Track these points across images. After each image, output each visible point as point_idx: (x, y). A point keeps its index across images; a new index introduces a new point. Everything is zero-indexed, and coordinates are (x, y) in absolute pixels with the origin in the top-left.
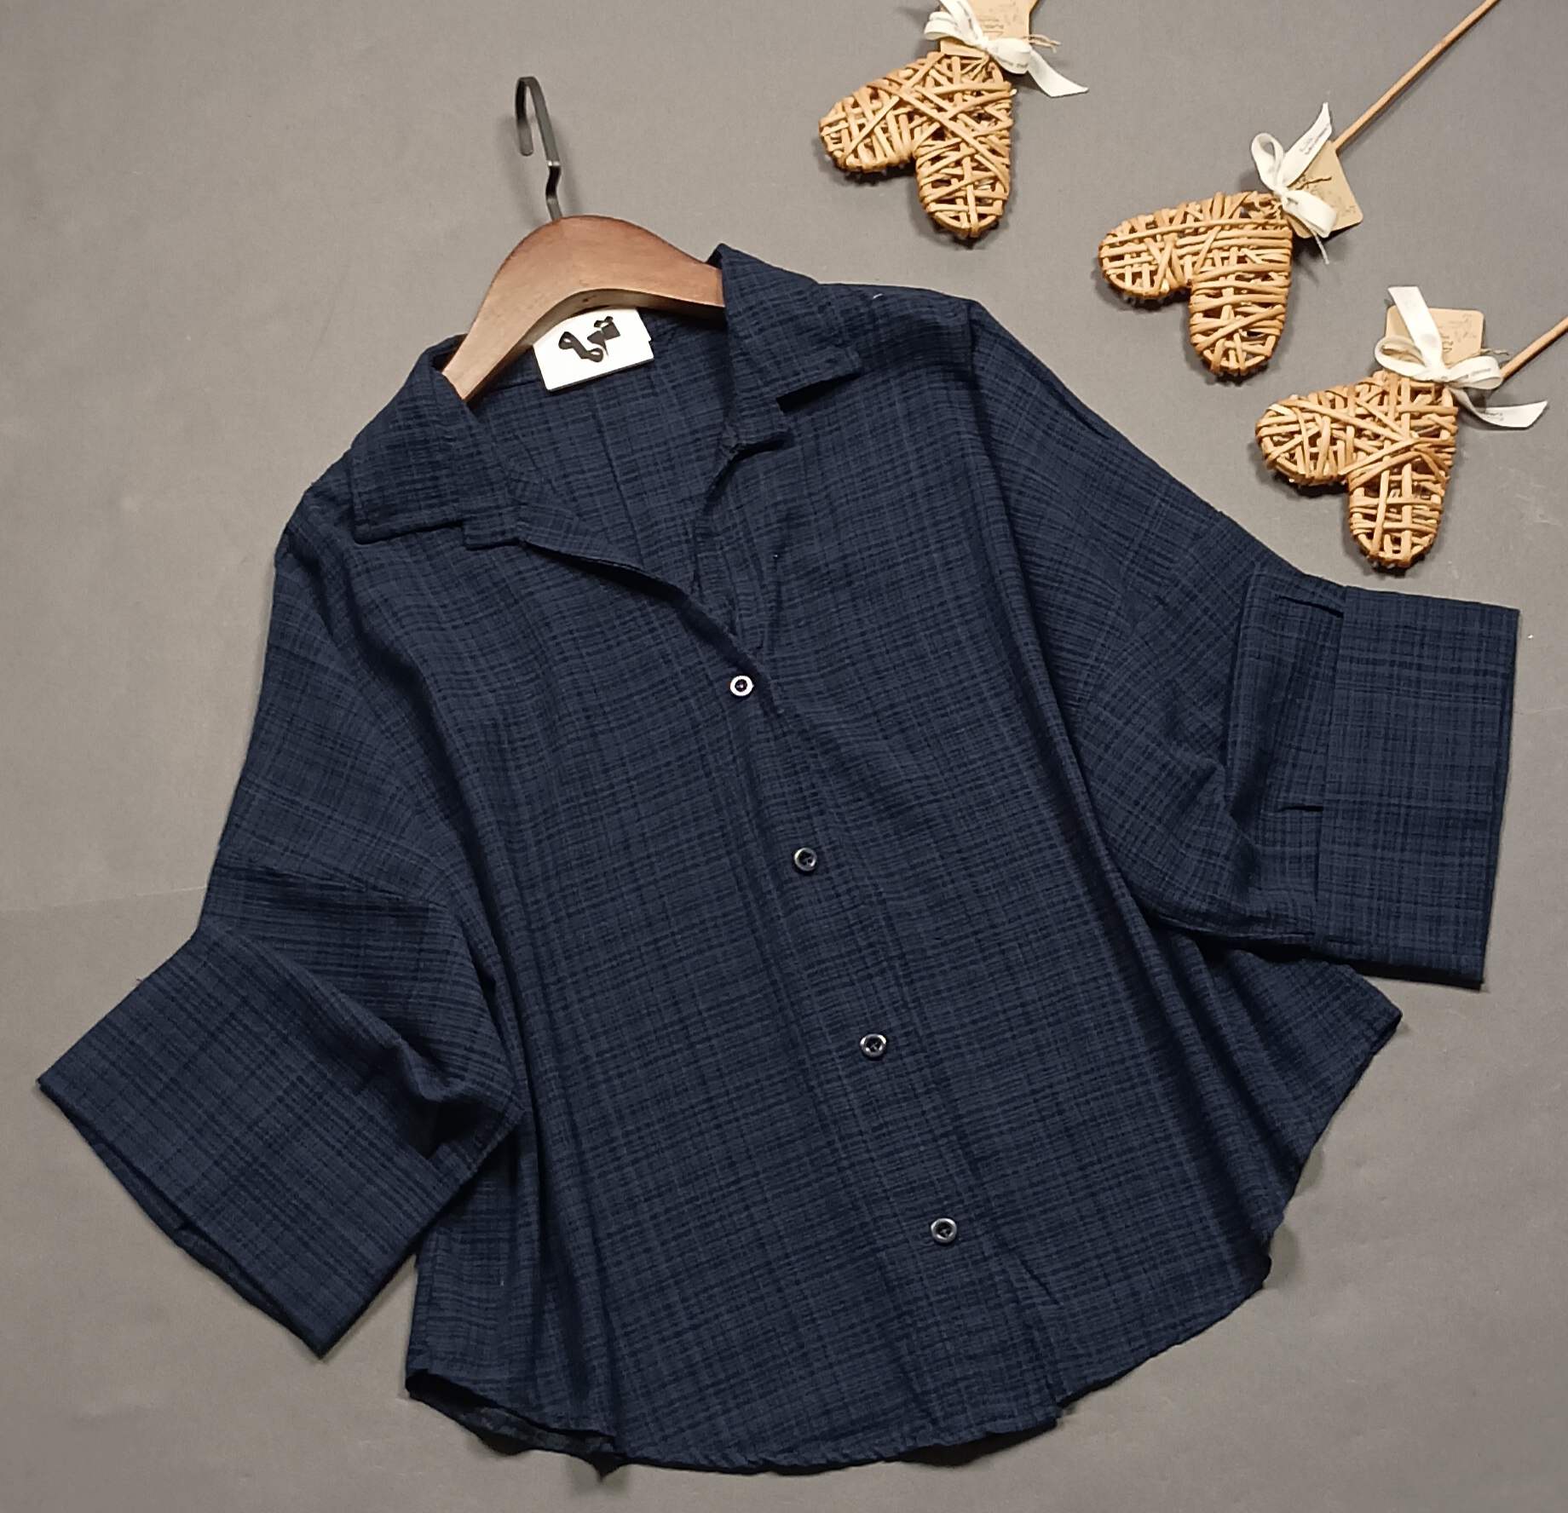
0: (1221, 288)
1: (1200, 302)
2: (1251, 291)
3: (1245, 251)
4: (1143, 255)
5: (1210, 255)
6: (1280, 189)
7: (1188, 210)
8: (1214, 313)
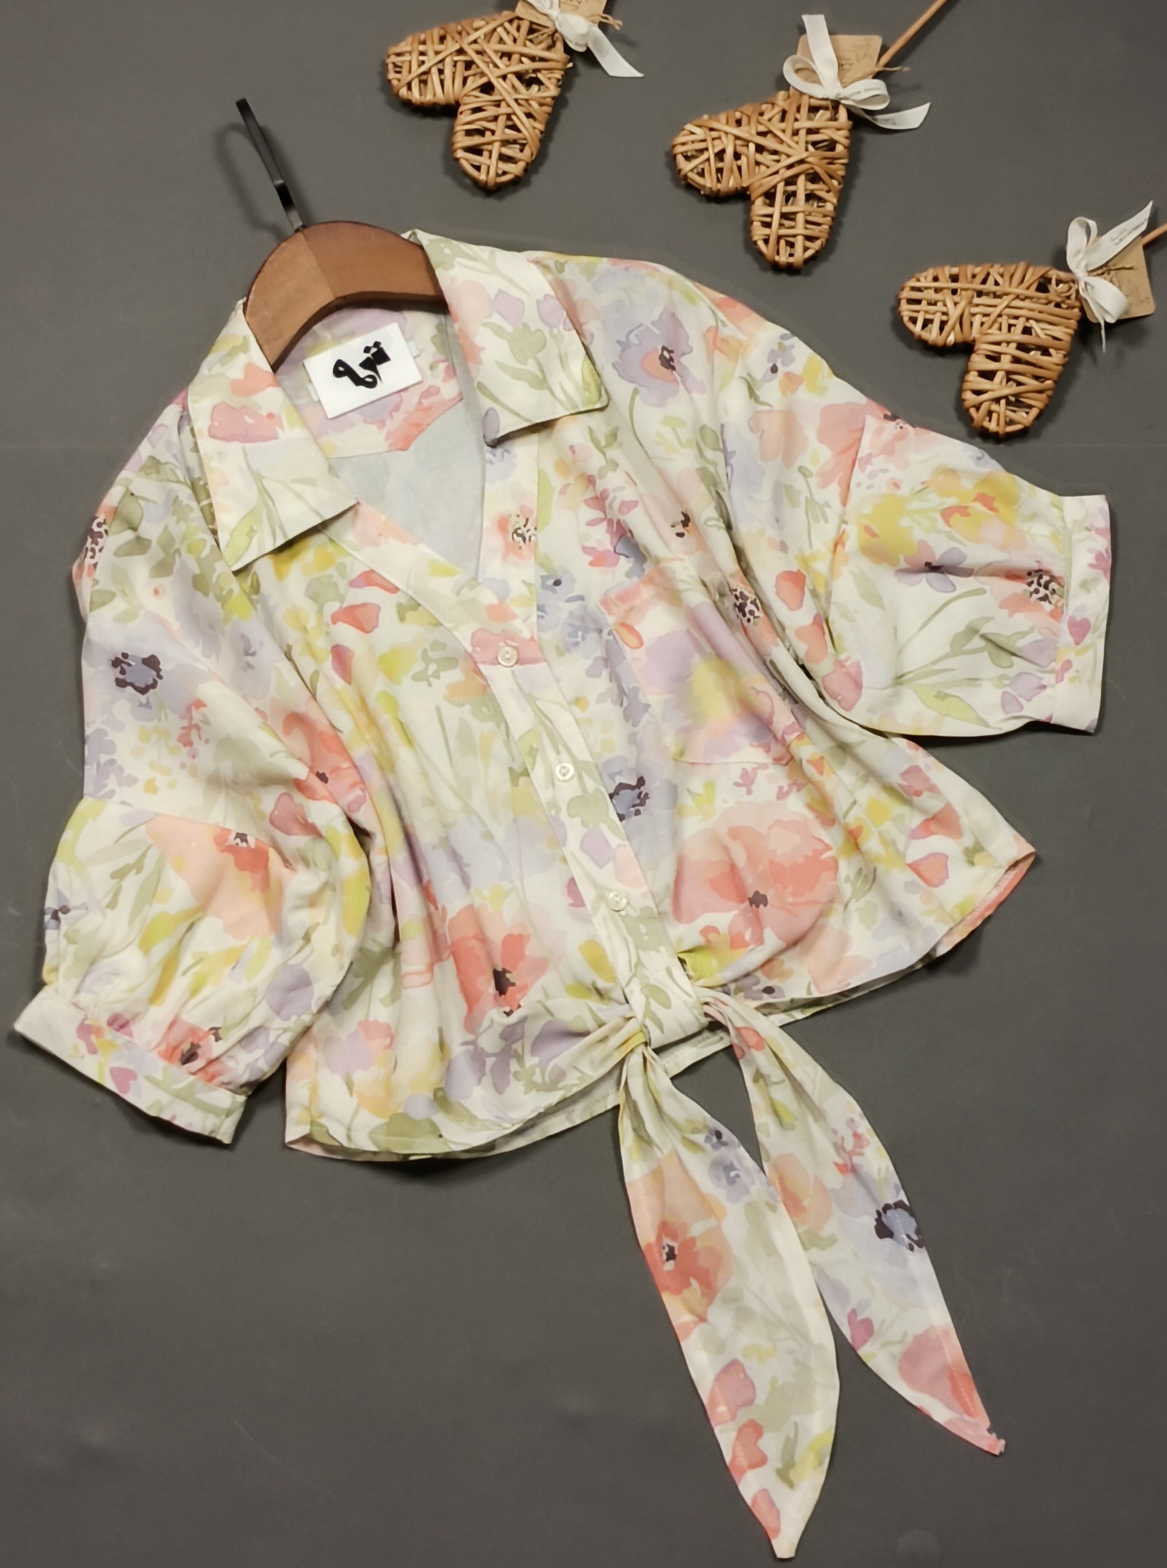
0: (1000, 354)
1: (979, 361)
2: (1028, 363)
3: (1032, 323)
4: (940, 304)
5: (1000, 319)
6: (1080, 273)
7: (991, 271)
8: (988, 375)
